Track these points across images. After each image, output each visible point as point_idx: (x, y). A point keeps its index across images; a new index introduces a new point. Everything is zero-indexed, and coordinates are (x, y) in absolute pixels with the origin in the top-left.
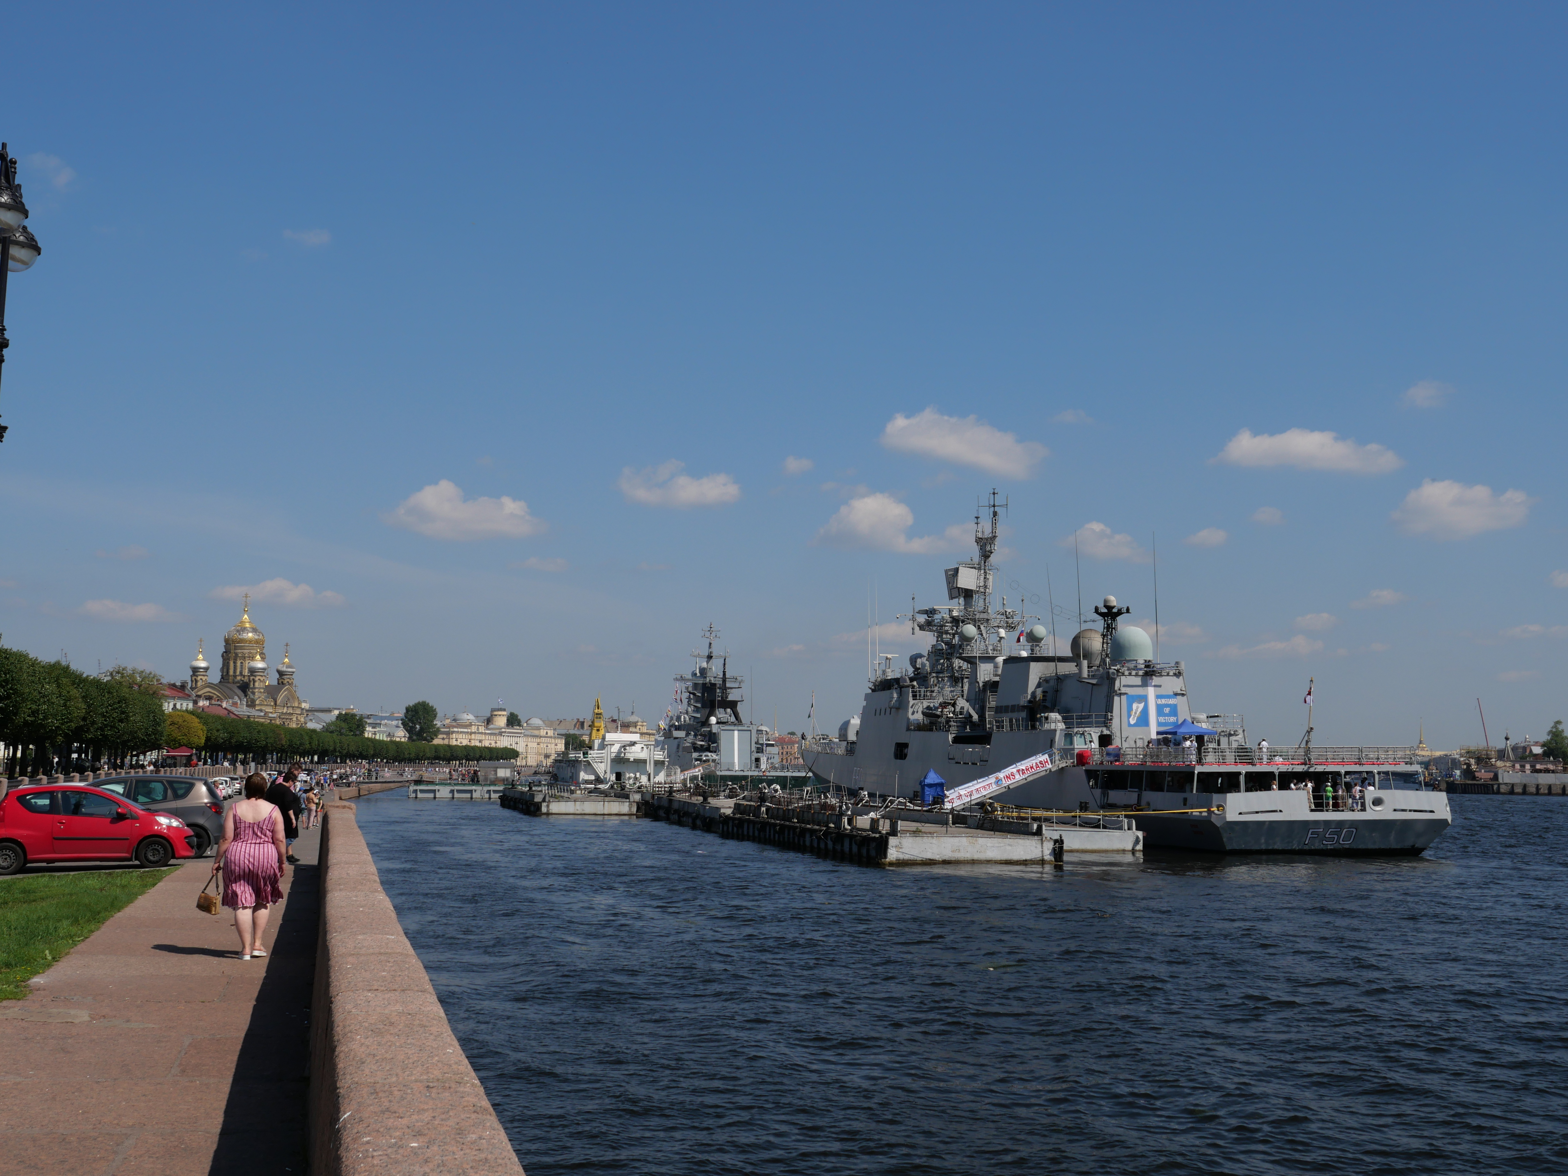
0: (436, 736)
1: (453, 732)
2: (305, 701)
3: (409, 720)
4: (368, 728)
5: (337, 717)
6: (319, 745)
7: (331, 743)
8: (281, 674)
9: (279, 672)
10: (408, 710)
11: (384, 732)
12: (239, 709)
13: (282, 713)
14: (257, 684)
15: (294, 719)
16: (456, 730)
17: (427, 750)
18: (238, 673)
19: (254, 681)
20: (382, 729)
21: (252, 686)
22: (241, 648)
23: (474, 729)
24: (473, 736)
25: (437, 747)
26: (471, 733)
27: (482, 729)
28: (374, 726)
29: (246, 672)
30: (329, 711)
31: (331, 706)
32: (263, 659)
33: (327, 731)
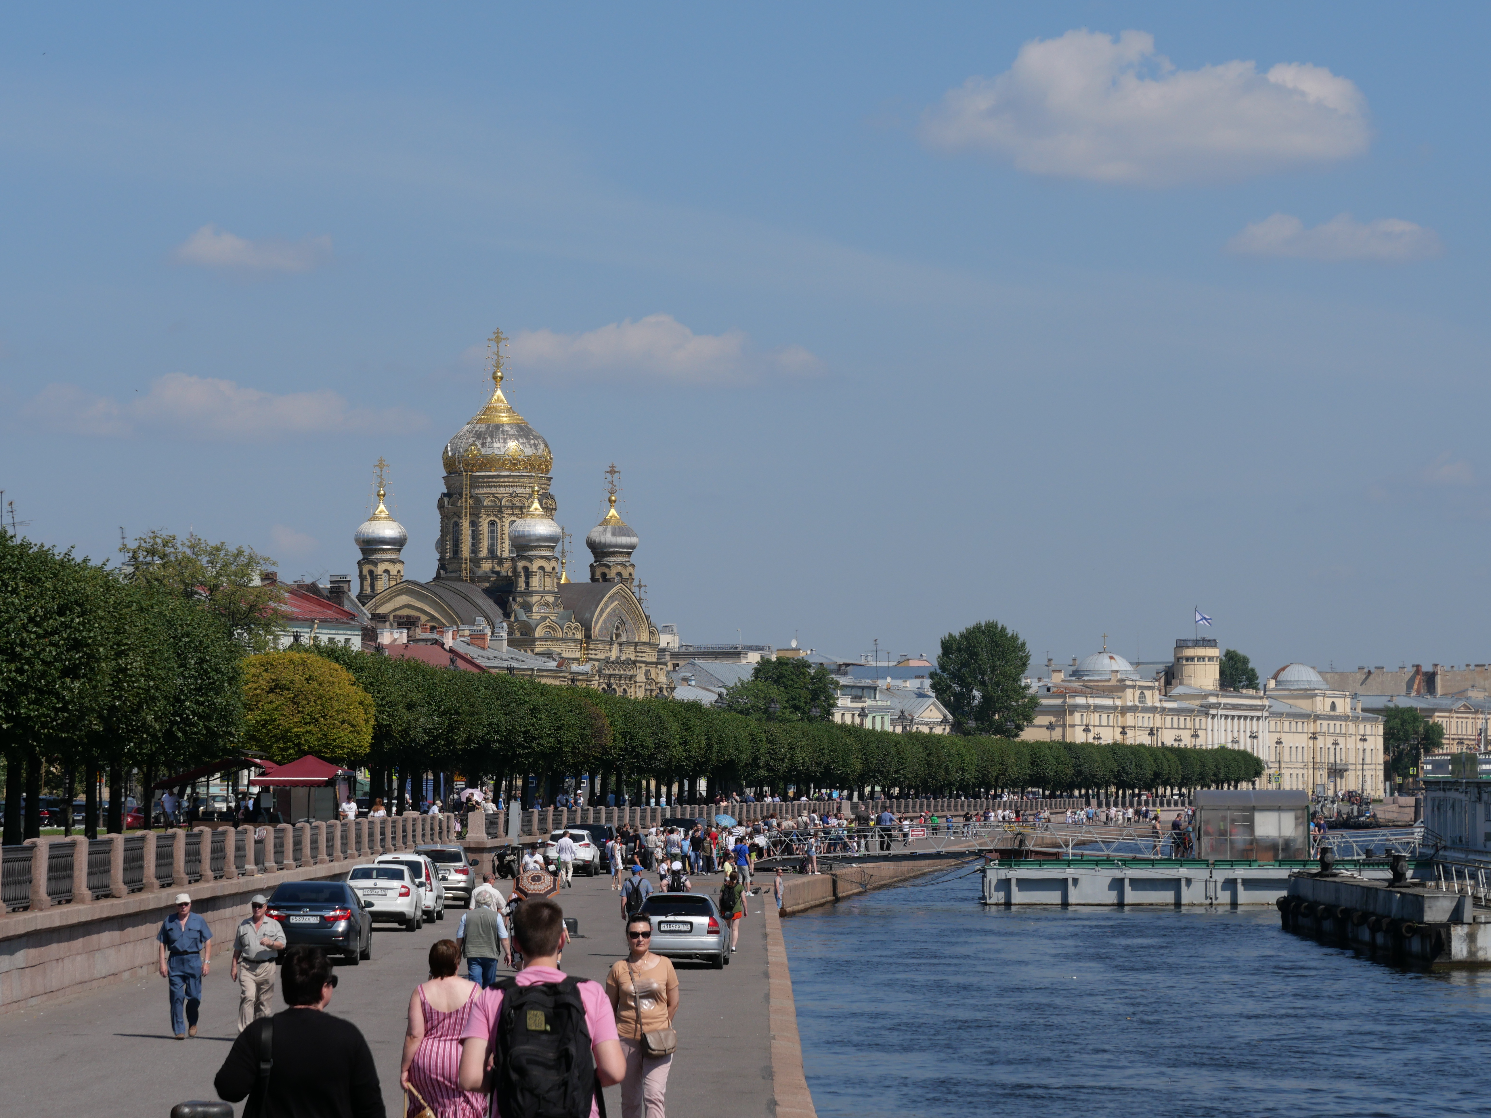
0: (1029, 719)
1: (1074, 708)
2: (669, 630)
3: (954, 676)
4: (843, 701)
5: (757, 671)
6: (709, 747)
7: (745, 743)
8: (599, 551)
9: (592, 545)
10: (947, 647)
11: (883, 711)
12: (489, 653)
13: (607, 661)
14: (535, 583)
15: (641, 677)
16: (1081, 700)
17: (1011, 760)
18: (484, 552)
19: (528, 574)
20: (880, 701)
21: (521, 586)
22: (490, 482)
23: (1130, 698)
24: (1130, 719)
25: (1035, 749)
26: (1124, 710)
27: (1153, 699)
28: (858, 693)
29: (505, 550)
30: (734, 654)
31: (739, 641)
32: (549, 511)
33: (730, 708)
